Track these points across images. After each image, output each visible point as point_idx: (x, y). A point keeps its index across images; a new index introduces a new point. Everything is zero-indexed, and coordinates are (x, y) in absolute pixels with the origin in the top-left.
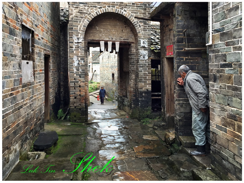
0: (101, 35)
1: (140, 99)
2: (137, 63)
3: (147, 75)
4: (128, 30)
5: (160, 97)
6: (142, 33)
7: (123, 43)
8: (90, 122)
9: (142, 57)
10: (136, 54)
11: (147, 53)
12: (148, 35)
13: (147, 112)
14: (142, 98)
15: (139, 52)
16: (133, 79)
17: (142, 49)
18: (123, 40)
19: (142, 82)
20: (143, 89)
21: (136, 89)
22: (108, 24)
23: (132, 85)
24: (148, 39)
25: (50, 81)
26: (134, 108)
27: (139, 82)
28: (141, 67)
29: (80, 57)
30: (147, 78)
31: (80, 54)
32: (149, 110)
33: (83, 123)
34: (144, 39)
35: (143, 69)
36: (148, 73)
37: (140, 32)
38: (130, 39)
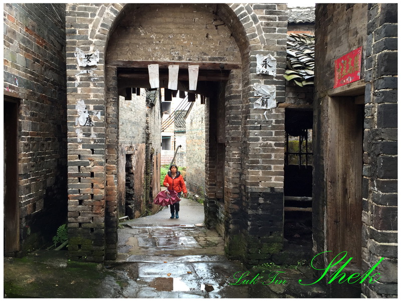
0: (150, 50)
1: (250, 212)
2: (246, 118)
3: (273, 150)
4: (224, 33)
5: (309, 209)
6: (261, 38)
7: (208, 68)
8: (120, 261)
9: (259, 101)
10: (243, 97)
11: (275, 90)
12: (278, 42)
13: (270, 246)
14: (256, 209)
15: (250, 89)
16: (233, 160)
17: (259, 82)
18: (210, 59)
19: (259, 168)
20: (261, 186)
21: (242, 185)
22: (168, 20)
23: (231, 175)
24: (278, 54)
25: (20, 160)
26: (235, 232)
27: (248, 167)
28: (255, 128)
29: (92, 102)
30: (273, 158)
31: (92, 96)
32: (276, 243)
33: (99, 263)
34: (265, 54)
35: (260, 134)
36: (276, 145)
37: (254, 36)
38: (227, 58)
